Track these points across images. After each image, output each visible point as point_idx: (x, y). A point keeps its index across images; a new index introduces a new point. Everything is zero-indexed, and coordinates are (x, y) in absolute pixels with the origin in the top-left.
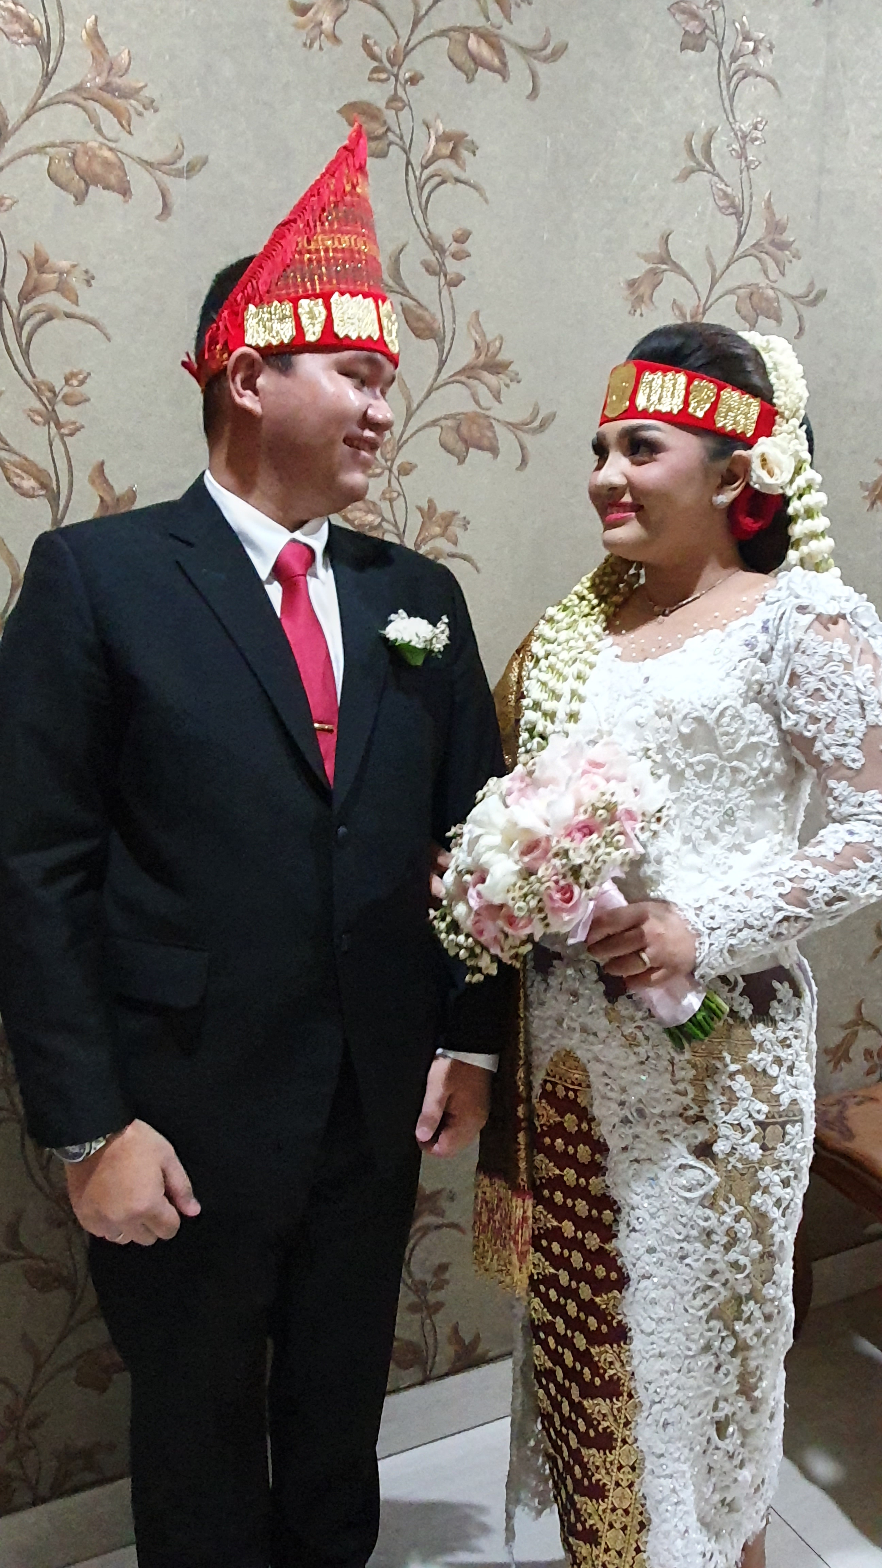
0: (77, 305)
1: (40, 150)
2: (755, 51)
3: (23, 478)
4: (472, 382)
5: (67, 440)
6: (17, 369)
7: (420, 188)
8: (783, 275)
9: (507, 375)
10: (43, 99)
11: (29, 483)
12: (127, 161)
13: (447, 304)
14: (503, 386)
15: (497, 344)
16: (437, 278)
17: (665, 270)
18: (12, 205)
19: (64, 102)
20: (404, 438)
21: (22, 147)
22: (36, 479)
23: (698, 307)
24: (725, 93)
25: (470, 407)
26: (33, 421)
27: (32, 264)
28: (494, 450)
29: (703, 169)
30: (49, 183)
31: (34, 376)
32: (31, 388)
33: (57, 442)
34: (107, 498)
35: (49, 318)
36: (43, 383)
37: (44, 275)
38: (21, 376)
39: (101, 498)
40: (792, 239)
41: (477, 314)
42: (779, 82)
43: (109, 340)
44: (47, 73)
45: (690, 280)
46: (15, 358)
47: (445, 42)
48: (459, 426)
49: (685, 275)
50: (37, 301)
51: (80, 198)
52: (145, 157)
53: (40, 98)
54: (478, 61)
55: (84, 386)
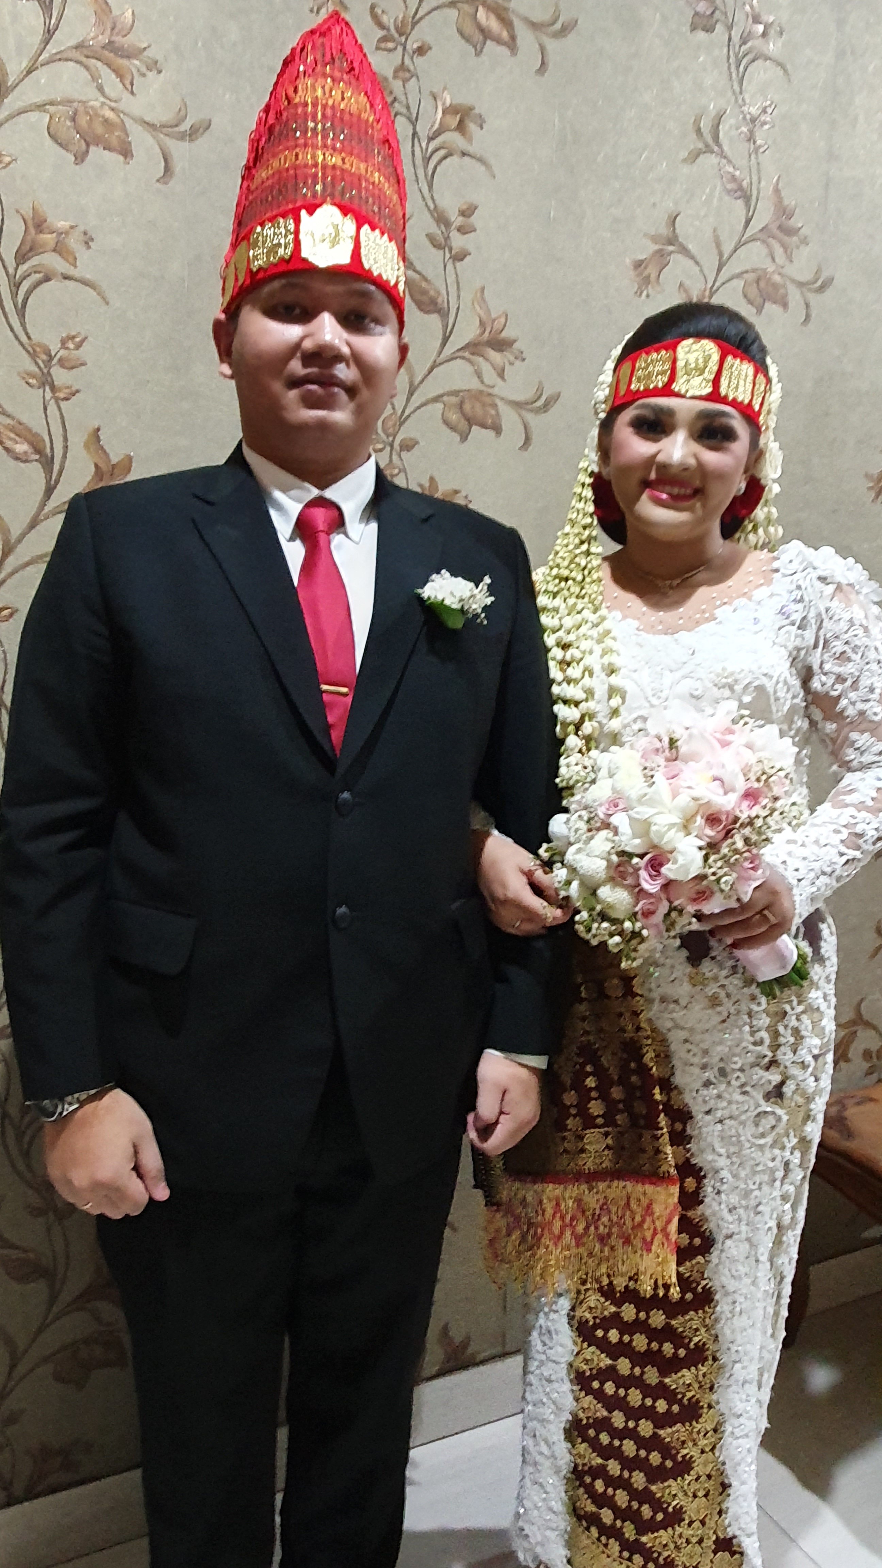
0: (75, 266)
1: (40, 107)
2: (764, 34)
3: (17, 443)
4: (474, 358)
5: (63, 404)
6: (12, 330)
7: (427, 160)
8: (791, 261)
9: (512, 353)
10: (45, 56)
11: (21, 447)
12: (129, 123)
13: (451, 279)
14: (507, 363)
15: (503, 320)
16: (442, 252)
17: (672, 252)
18: (9, 163)
19: (67, 60)
20: (407, 413)
21: (20, 104)
22: (31, 444)
23: (705, 290)
24: (734, 75)
25: (474, 384)
26: (27, 383)
27: (30, 223)
28: (497, 429)
29: (712, 152)
30: (48, 141)
31: (29, 338)
32: (28, 351)
33: (52, 408)
34: (102, 465)
35: (47, 279)
36: (39, 345)
37: (42, 236)
38: (17, 337)
39: (96, 466)
40: (800, 225)
41: (483, 290)
42: (789, 67)
43: (107, 303)
44: (49, 31)
45: (697, 263)
46: (11, 320)
47: (453, 13)
48: (462, 403)
49: (692, 258)
50: (34, 261)
51: (80, 158)
52: (147, 119)
53: (40, 55)
54: (486, 34)
55: (81, 349)
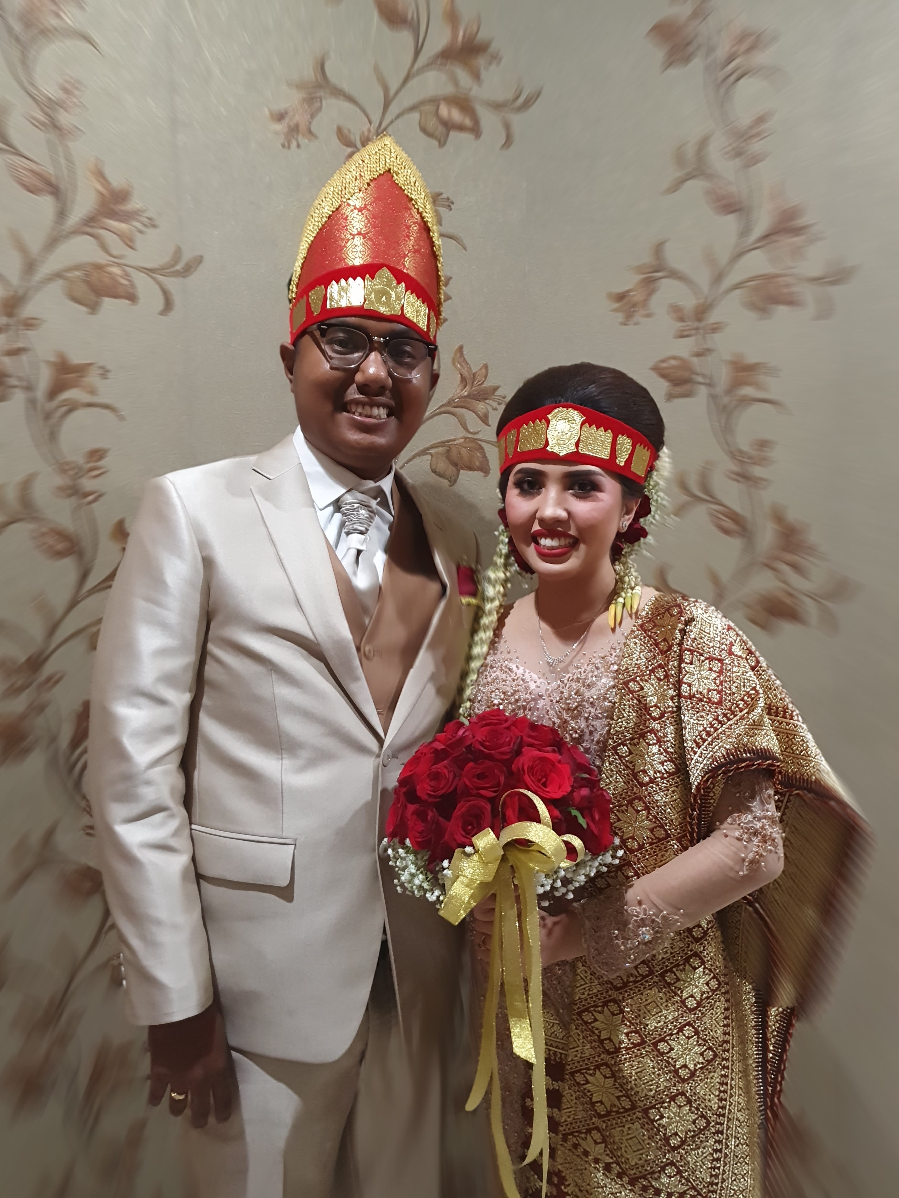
0: (95, 396)
1: (58, 276)
4: (459, 411)
5: (92, 506)
9: (494, 400)
10: (57, 234)
12: (131, 272)
14: (490, 409)
15: (483, 373)
17: (660, 278)
18: (41, 323)
19: (78, 234)
21: (44, 276)
23: (698, 306)
25: (459, 434)
35: (71, 410)
36: (70, 462)
37: (68, 376)
41: (461, 348)
43: (122, 420)
45: (688, 283)
47: (415, 116)
48: (448, 451)
49: (684, 279)
50: (62, 397)
51: (93, 309)
52: (147, 266)
54: (449, 126)
55: (105, 460)
